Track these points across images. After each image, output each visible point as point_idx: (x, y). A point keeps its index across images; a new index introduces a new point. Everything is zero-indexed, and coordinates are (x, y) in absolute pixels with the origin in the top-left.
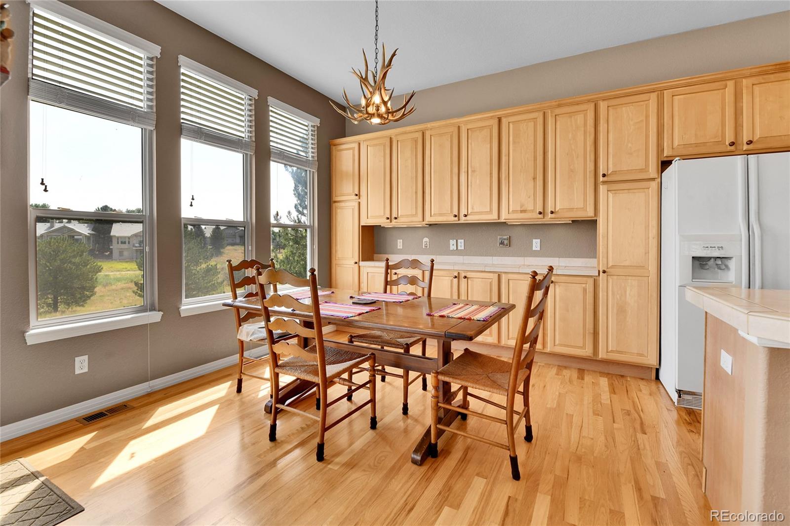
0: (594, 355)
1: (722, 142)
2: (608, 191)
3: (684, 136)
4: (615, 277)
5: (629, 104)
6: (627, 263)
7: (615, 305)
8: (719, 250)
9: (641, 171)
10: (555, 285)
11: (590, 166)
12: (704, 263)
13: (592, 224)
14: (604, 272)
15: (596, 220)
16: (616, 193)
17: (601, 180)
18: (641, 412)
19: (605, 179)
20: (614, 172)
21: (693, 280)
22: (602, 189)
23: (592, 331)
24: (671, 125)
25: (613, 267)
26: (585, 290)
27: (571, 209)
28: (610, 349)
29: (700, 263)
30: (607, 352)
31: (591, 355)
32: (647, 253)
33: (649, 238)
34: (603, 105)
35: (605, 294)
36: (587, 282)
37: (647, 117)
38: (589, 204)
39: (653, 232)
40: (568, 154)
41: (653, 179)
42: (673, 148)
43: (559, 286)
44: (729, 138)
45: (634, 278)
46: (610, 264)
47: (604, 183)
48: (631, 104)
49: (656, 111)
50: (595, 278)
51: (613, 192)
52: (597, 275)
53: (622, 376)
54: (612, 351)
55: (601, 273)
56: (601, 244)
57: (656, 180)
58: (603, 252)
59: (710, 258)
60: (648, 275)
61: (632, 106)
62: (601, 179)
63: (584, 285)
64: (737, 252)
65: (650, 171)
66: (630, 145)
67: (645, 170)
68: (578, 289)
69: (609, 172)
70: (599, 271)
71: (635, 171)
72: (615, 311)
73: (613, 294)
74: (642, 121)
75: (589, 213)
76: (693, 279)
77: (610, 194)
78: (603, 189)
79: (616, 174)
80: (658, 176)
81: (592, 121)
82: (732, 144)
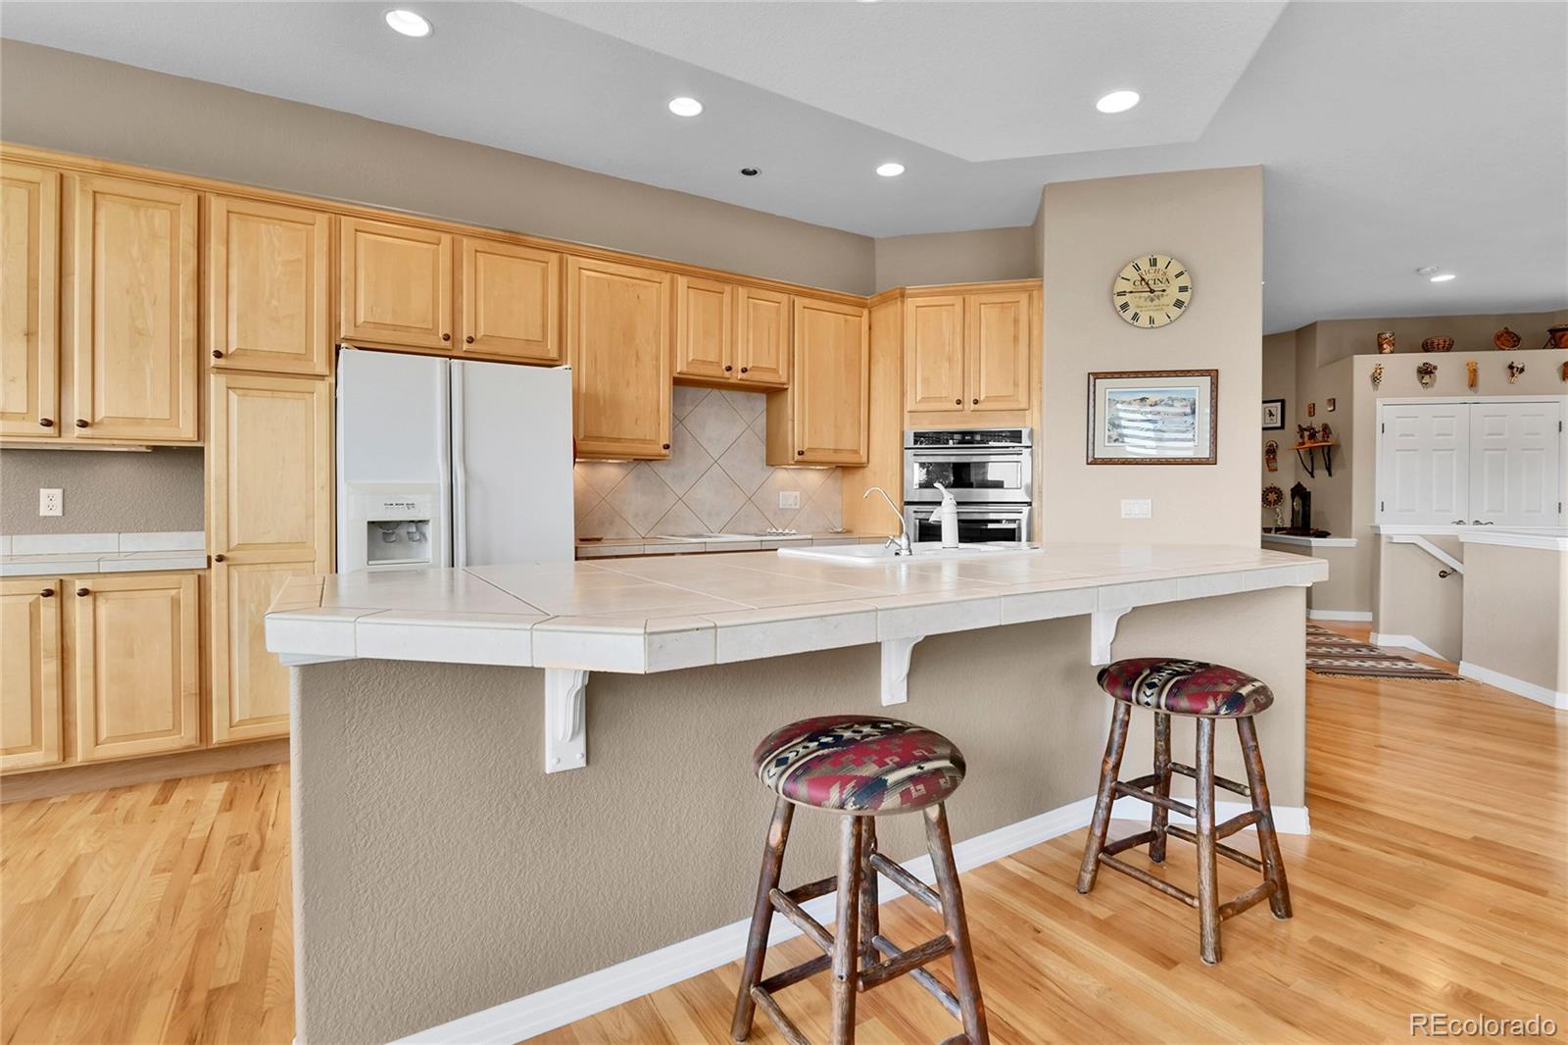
0: (201, 741)
1: (433, 331)
2: (228, 388)
3: (374, 308)
4: (246, 568)
5: (275, 221)
6: (270, 539)
7: (247, 625)
8: (409, 508)
9: (297, 357)
10: (95, 600)
11: (188, 331)
12: (390, 531)
13: (192, 456)
14: (220, 559)
15: (203, 448)
16: (244, 395)
17: (212, 365)
18: (270, 828)
19: (222, 362)
20: (242, 352)
21: (370, 563)
22: (215, 383)
23: (195, 689)
24: (353, 282)
25: (241, 547)
26: (175, 603)
27: (138, 421)
28: (237, 718)
29: (382, 532)
30: (231, 727)
31: (193, 743)
32: (310, 516)
33: (314, 489)
34: (216, 207)
35: (225, 604)
36: (180, 583)
37: (309, 256)
38: (184, 412)
39: (322, 477)
40: (128, 292)
41: (322, 377)
42: (355, 326)
43: (107, 600)
44: (444, 328)
45: (285, 566)
46: (234, 542)
47: (220, 369)
48: (278, 222)
49: (325, 248)
50: (201, 573)
51: (240, 392)
52: (206, 567)
53: (267, 767)
54: (242, 722)
55: (214, 562)
56: (213, 499)
57: (326, 378)
58: (217, 517)
59: (399, 523)
60: (313, 559)
61: (280, 226)
62: (213, 361)
63: (174, 592)
64: (433, 510)
65: (315, 360)
66: (274, 302)
67: (304, 356)
68: (160, 603)
69: (231, 350)
70: (209, 558)
71: (284, 355)
72: (247, 639)
73: (241, 601)
74: (299, 260)
75: (184, 432)
76: (369, 560)
77: (233, 396)
78: (216, 381)
79: (245, 355)
80: (330, 372)
81: (191, 231)
82: (447, 338)
